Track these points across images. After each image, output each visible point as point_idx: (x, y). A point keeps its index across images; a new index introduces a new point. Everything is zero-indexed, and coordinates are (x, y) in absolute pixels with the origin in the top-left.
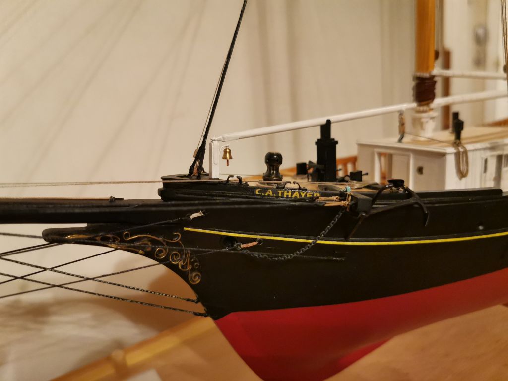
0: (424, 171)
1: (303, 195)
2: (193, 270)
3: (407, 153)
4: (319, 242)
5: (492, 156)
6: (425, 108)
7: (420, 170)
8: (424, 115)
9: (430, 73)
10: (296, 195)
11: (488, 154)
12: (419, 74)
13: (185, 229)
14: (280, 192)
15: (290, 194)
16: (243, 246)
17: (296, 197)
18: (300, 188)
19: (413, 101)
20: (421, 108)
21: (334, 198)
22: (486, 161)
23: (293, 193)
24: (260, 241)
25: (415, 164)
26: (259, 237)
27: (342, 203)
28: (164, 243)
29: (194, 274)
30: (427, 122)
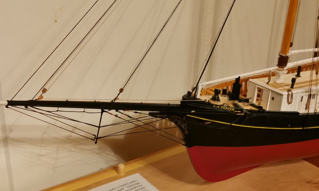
0: (274, 99)
1: (229, 109)
2: (186, 129)
3: (269, 91)
4: (233, 124)
5: (305, 95)
6: (282, 69)
7: (273, 99)
8: (281, 72)
9: (286, 55)
10: (227, 108)
11: (304, 94)
12: (281, 54)
13: (187, 115)
14: (221, 107)
15: (225, 108)
16: (206, 123)
17: (226, 109)
18: (228, 106)
19: (277, 66)
20: (280, 69)
21: (239, 111)
22: (302, 97)
23: (226, 108)
24: (212, 122)
25: (271, 96)
26: (212, 121)
27: (242, 114)
28: (181, 120)
29: (186, 131)
30: (282, 75)
